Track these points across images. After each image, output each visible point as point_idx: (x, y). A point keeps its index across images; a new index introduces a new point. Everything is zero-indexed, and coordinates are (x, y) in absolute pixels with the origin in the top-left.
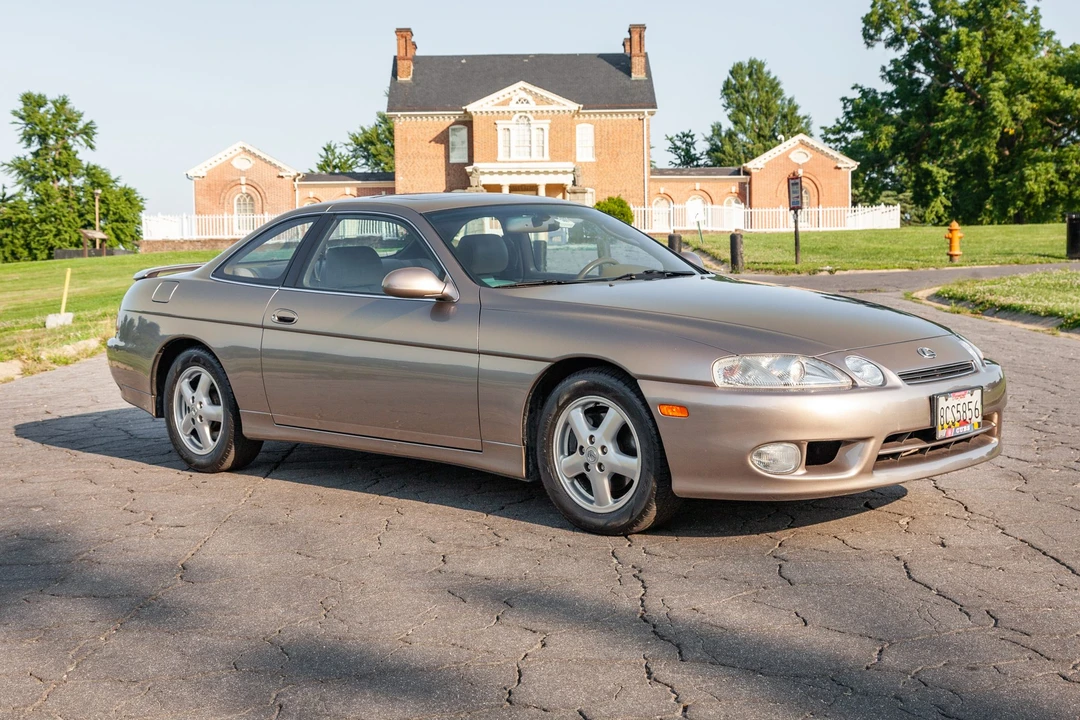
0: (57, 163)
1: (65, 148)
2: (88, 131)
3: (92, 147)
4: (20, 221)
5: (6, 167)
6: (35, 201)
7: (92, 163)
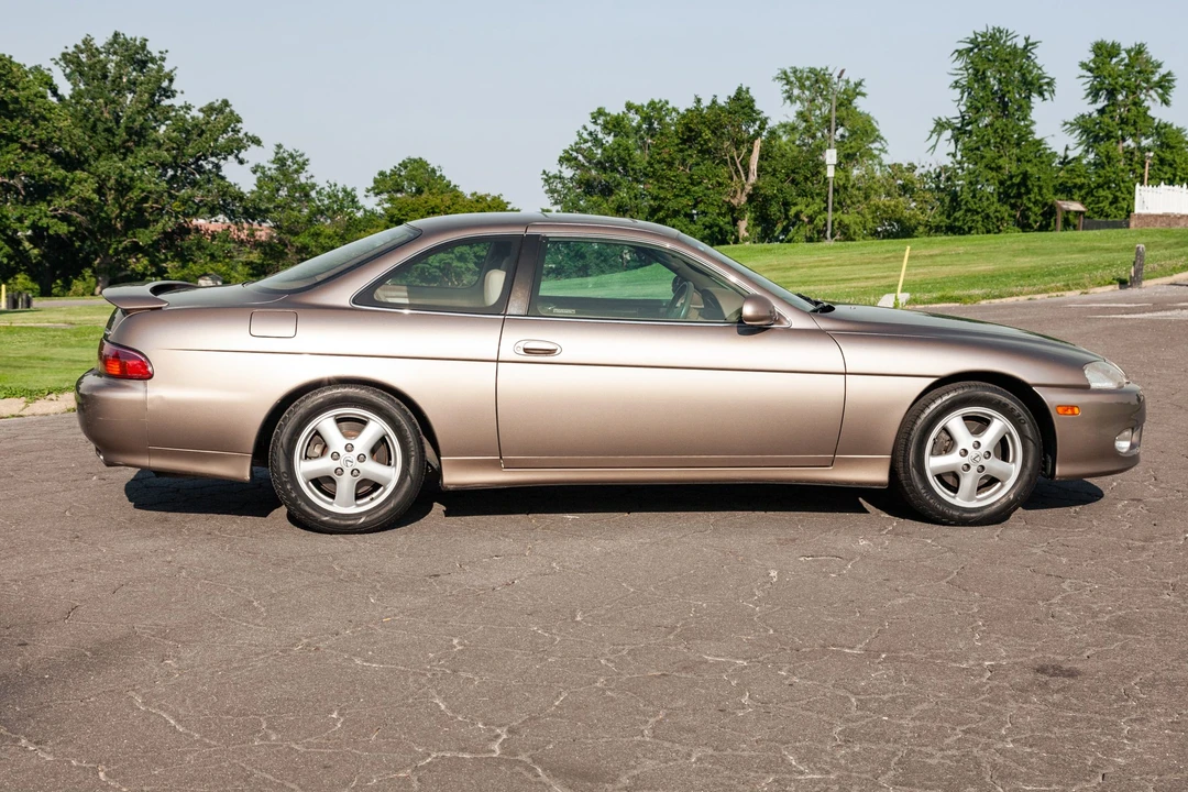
0: (1124, 121)
1: (1135, 104)
2: (1165, 85)
3: (1166, 102)
4: (1075, 186)
5: (1068, 126)
6: (1095, 164)
7: (1164, 121)
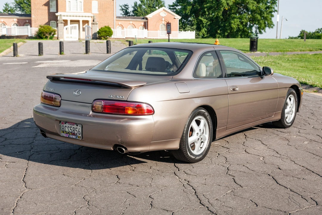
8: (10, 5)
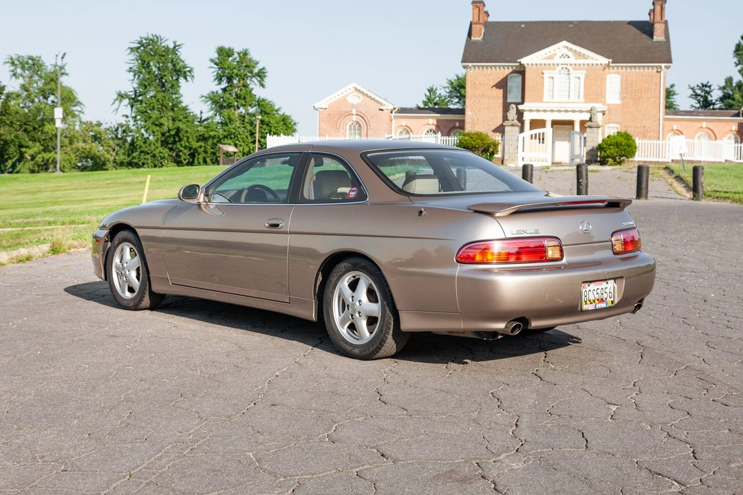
0: (238, 97)
1: (244, 86)
2: (261, 75)
3: (263, 86)
4: (210, 136)
5: (204, 98)
6: (221, 123)
7: (262, 97)
8: (438, 92)
